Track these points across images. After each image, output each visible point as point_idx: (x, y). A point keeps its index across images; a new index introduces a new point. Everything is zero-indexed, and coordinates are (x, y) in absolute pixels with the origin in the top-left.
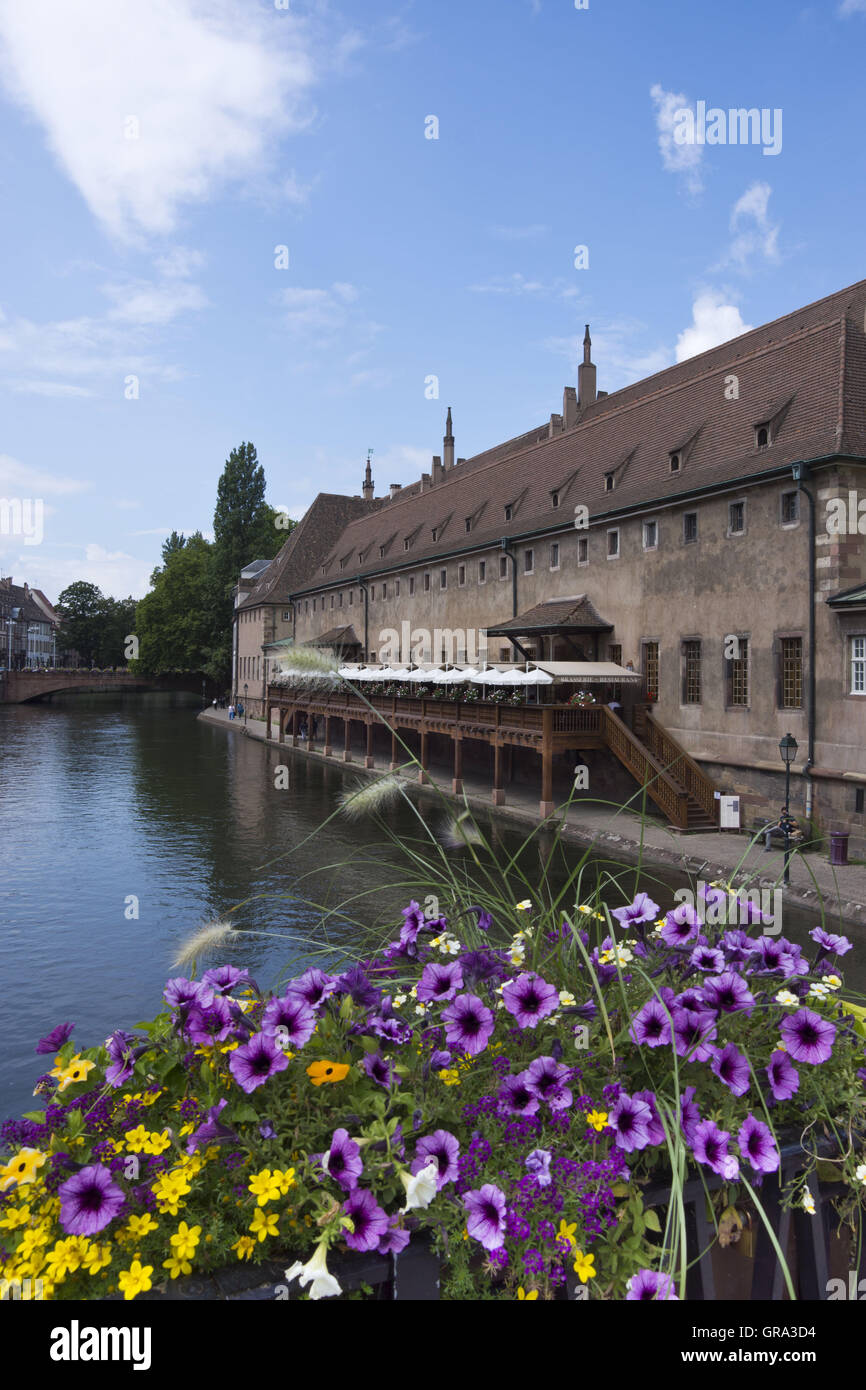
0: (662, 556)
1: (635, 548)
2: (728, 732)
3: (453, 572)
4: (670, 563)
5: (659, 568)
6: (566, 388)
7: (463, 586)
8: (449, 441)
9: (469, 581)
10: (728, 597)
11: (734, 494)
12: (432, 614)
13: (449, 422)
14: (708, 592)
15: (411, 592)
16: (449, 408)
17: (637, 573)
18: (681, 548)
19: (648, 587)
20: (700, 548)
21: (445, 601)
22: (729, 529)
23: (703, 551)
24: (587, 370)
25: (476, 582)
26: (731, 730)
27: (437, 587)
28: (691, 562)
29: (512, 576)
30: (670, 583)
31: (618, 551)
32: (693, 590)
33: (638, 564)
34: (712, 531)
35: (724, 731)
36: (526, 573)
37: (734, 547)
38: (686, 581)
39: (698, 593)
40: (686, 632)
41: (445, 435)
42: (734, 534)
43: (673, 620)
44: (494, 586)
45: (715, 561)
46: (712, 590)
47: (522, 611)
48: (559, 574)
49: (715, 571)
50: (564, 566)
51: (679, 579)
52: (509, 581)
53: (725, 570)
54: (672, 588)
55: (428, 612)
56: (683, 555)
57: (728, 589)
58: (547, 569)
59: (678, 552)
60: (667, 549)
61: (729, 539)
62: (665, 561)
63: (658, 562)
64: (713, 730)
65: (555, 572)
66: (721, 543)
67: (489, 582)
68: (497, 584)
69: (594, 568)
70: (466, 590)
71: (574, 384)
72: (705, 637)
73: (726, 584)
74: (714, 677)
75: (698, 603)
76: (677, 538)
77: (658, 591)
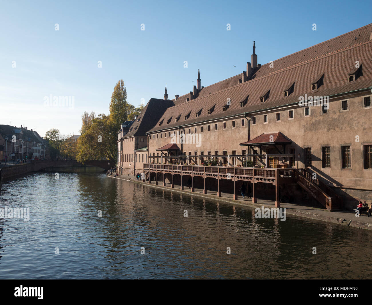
0: (312, 118)
1: (301, 116)
2: (343, 177)
3: (220, 124)
4: (316, 121)
5: (312, 123)
6: (248, 63)
7: (225, 129)
8: (199, 80)
9: (228, 127)
10: (341, 132)
11: (344, 98)
12: (211, 139)
13: (199, 74)
14: (333, 130)
15: (202, 131)
16: (199, 69)
17: (302, 124)
18: (321, 116)
19: (307, 129)
20: (329, 116)
21: (217, 134)
22: (342, 109)
23: (330, 116)
24: (255, 57)
25: (231, 128)
26: (344, 176)
27: (213, 130)
28: (325, 120)
29: (247, 126)
30: (316, 128)
31: (293, 117)
32: (326, 130)
33: (302, 121)
34: (334, 110)
35: (341, 177)
36: (253, 125)
37: (344, 115)
38: (323, 127)
39: (328, 130)
40: (323, 144)
41: (198, 78)
42: (343, 111)
43: (318, 140)
44: (239, 129)
45: (334, 120)
46: (334, 129)
47: (252, 138)
48: (268, 125)
49: (336, 123)
50: (269, 122)
51: (320, 126)
52: (246, 127)
53: (340, 123)
54: (317, 129)
55: (209, 138)
56: (321, 118)
57: (341, 129)
58: (262, 123)
59: (319, 117)
60: (315, 116)
61: (342, 113)
62: (314, 120)
63: (311, 120)
64: (336, 176)
65: (266, 124)
66: (338, 114)
67: (237, 127)
68: (240, 128)
69: (283, 123)
70: (227, 131)
71: (251, 61)
72: (331, 145)
73: (340, 127)
74: (336, 158)
75: (328, 134)
76: (319, 112)
77: (311, 130)
